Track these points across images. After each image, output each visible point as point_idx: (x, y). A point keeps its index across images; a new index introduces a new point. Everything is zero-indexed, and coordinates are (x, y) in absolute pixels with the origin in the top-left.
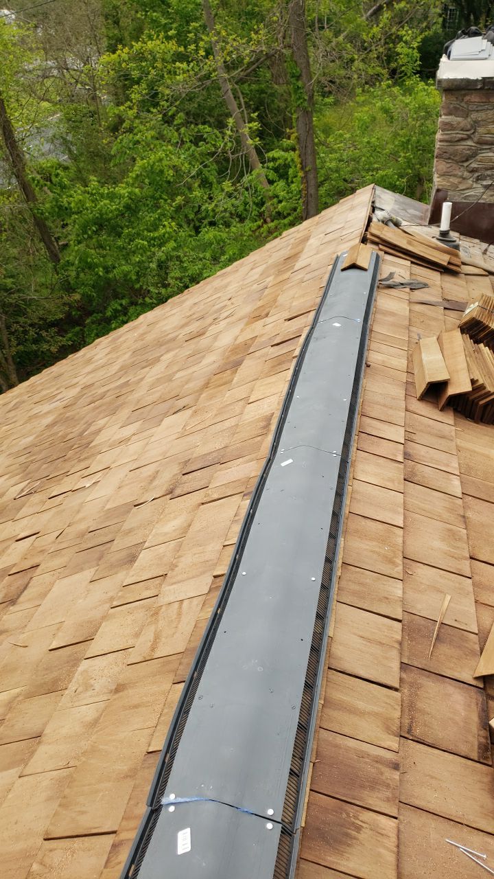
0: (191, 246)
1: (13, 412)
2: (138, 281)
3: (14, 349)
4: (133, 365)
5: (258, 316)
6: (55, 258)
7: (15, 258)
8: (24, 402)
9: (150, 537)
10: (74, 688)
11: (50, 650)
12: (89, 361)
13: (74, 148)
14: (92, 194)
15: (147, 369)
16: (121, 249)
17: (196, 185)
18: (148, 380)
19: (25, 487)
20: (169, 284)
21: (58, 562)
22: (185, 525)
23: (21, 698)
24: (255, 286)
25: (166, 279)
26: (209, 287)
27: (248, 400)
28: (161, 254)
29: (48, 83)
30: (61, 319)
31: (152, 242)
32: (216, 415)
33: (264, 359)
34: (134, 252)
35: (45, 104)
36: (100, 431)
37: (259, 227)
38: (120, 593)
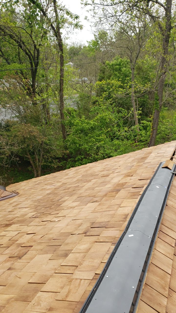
0: (109, 144)
1: (37, 185)
2: (89, 151)
3: (43, 163)
4: (81, 180)
5: (129, 175)
6: (64, 138)
7: (52, 135)
8: (42, 183)
9: (74, 249)
10: (34, 303)
11: (29, 283)
12: (67, 175)
13: (80, 106)
14: (82, 121)
15: (86, 183)
16: (86, 140)
17: (116, 126)
18: (86, 187)
19: (34, 215)
20: (99, 155)
21: (39, 247)
22: (88, 248)
23: (13, 300)
24: (129, 164)
25: (98, 153)
26: (113, 160)
27: (120, 206)
28: (98, 144)
29: (78, 85)
30: (61, 157)
31: (97, 140)
32: (107, 208)
33: (128, 192)
34: (90, 142)
35: (74, 91)
36: (65, 201)
38: (59, 268)
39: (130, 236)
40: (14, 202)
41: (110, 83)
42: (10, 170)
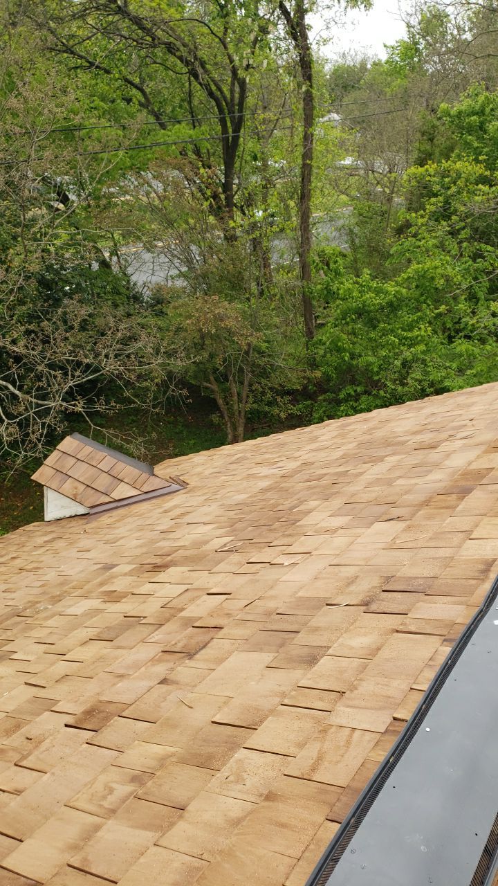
0: (440, 353)
1: (235, 465)
2: (378, 373)
4: (355, 456)
6: (310, 334)
8: (246, 459)
9: (335, 645)
10: (227, 774)
11: (213, 722)
12: (315, 439)
13: (357, 241)
14: (362, 286)
15: (368, 465)
16: (370, 340)
17: (463, 297)
18: (368, 477)
19: (228, 543)
20: (407, 384)
21: (240, 632)
22: (375, 647)
23: (174, 759)
25: (405, 378)
26: (452, 401)
27: (471, 534)
28: (408, 354)
29: (353, 180)
30: (298, 390)
31: (403, 341)
32: (432, 539)
34: (383, 347)
35: (343, 197)
36: (310, 512)
38: (293, 693)
40: (175, 507)
41: (449, 172)
42: (164, 420)
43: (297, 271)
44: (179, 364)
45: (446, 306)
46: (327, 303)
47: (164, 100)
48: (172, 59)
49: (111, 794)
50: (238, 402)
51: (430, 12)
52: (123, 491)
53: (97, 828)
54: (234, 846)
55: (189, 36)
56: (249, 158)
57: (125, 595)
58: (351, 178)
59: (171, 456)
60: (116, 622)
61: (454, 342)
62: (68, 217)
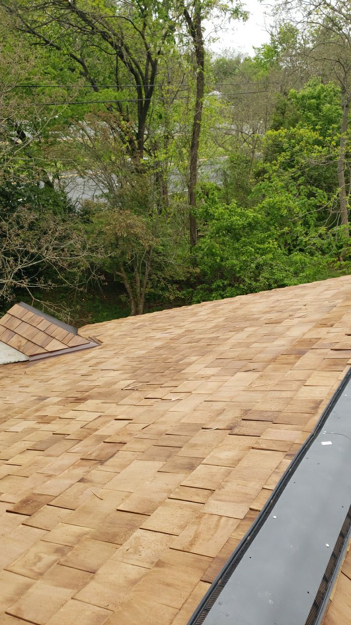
0: (282, 261)
1: (137, 330)
2: (239, 272)
3: (148, 290)
4: (224, 327)
5: (323, 324)
6: (193, 242)
7: (169, 235)
8: (146, 326)
9: (208, 457)
10: (127, 548)
11: (118, 510)
12: (195, 314)
13: (228, 180)
14: (231, 211)
15: (233, 333)
16: (235, 249)
17: (300, 223)
18: (232, 341)
19: (131, 384)
20: (259, 280)
21: (139, 446)
22: (236, 458)
23: (88, 536)
24: (326, 302)
25: (258, 276)
26: (291, 292)
27: (305, 382)
28: (261, 260)
29: (227, 137)
30: (183, 281)
31: (258, 250)
32: (277, 385)
33: (323, 357)
34: (243, 254)
35: (221, 149)
36: (191, 364)
37: (334, 261)
38: (177, 490)
39: (324, 443)
40: (92, 358)
41: (295, 135)
42: (86, 297)
43: (186, 198)
44: (99, 257)
45: (288, 228)
46: (206, 222)
47: (98, 72)
48: (105, 44)
49: (39, 561)
50: (140, 287)
51: (286, 27)
52: (54, 345)
53: (28, 586)
54: (132, 599)
55: (118, 28)
56: (156, 117)
57: (54, 419)
58: (226, 136)
59: (89, 323)
60: (47, 438)
61: (292, 253)
62: (24, 148)
